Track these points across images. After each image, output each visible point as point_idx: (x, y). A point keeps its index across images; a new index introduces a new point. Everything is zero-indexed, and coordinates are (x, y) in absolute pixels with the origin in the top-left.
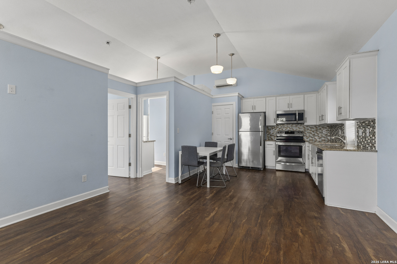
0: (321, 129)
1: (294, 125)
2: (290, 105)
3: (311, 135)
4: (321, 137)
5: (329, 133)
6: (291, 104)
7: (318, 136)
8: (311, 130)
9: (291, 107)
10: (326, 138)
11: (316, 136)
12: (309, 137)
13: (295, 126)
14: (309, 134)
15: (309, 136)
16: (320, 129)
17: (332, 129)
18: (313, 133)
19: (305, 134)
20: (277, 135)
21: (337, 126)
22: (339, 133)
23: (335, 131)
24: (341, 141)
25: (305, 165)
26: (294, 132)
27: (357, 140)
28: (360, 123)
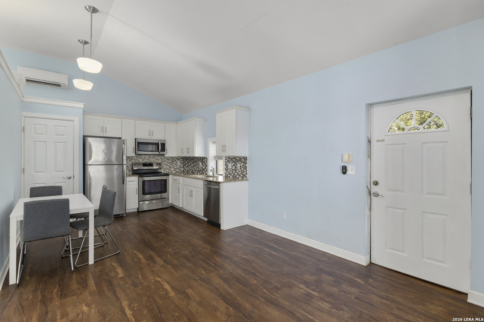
1: (151, 156)
2: (151, 133)
3: (168, 167)
4: (176, 169)
5: (182, 165)
7: (173, 168)
8: (167, 162)
9: (152, 136)
10: (180, 169)
12: (166, 169)
13: (153, 157)
14: (166, 166)
15: (166, 168)
16: (175, 161)
17: (186, 161)
18: (169, 165)
19: (162, 166)
20: (132, 168)
21: (195, 158)
22: (199, 165)
23: (191, 163)
24: (201, 172)
25: (169, 200)
26: (153, 164)
27: (226, 172)
28: (229, 158)
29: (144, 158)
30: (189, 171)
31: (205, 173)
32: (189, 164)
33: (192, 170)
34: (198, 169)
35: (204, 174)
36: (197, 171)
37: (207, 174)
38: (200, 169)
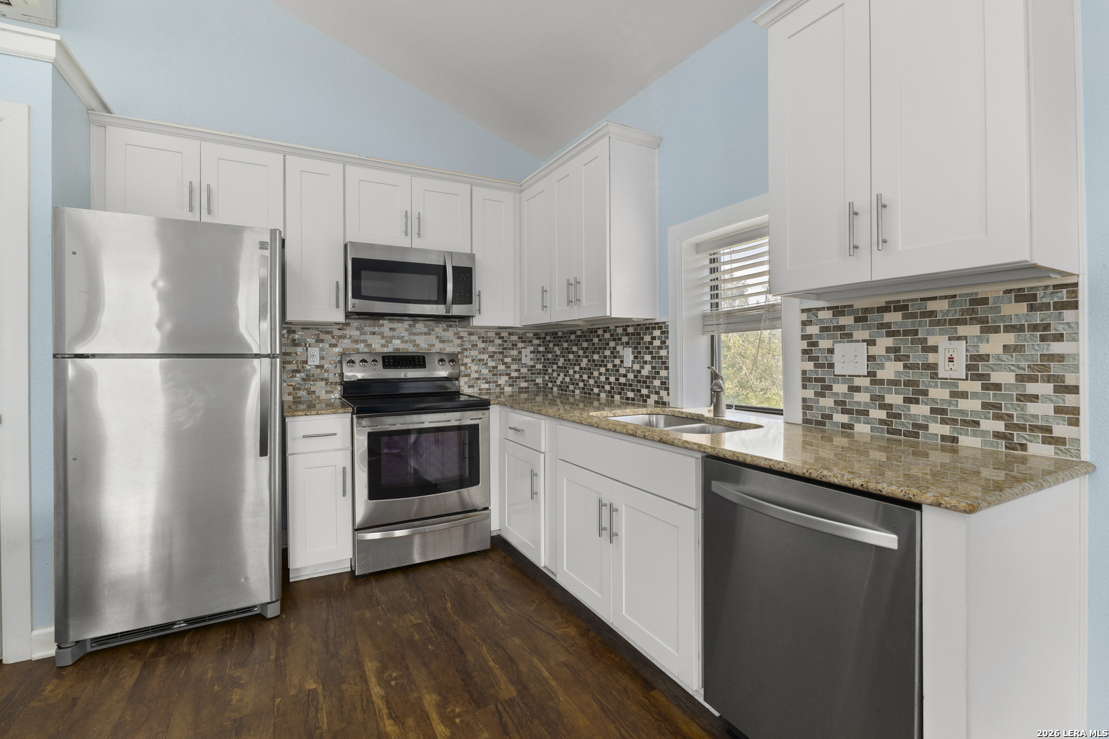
0: (516, 345)
1: (420, 327)
2: (413, 223)
3: (485, 371)
4: (517, 378)
5: (540, 363)
6: (419, 218)
7: (507, 374)
8: (483, 351)
9: (419, 235)
10: (532, 381)
11: (500, 375)
12: (477, 379)
13: (425, 330)
15: (476, 375)
16: (513, 345)
17: (556, 348)
18: (491, 364)
19: (462, 368)
20: (342, 375)
21: (600, 332)
22: (617, 361)
23: (581, 353)
24: (630, 395)
25: (488, 516)
26: (424, 357)
27: (810, 394)
28: (838, 311)
29: (391, 334)
30: (571, 387)
31: (654, 397)
32: (571, 356)
33: (581, 385)
34: (612, 379)
35: (651, 401)
36: (607, 387)
37: (664, 404)
38: (622, 380)
